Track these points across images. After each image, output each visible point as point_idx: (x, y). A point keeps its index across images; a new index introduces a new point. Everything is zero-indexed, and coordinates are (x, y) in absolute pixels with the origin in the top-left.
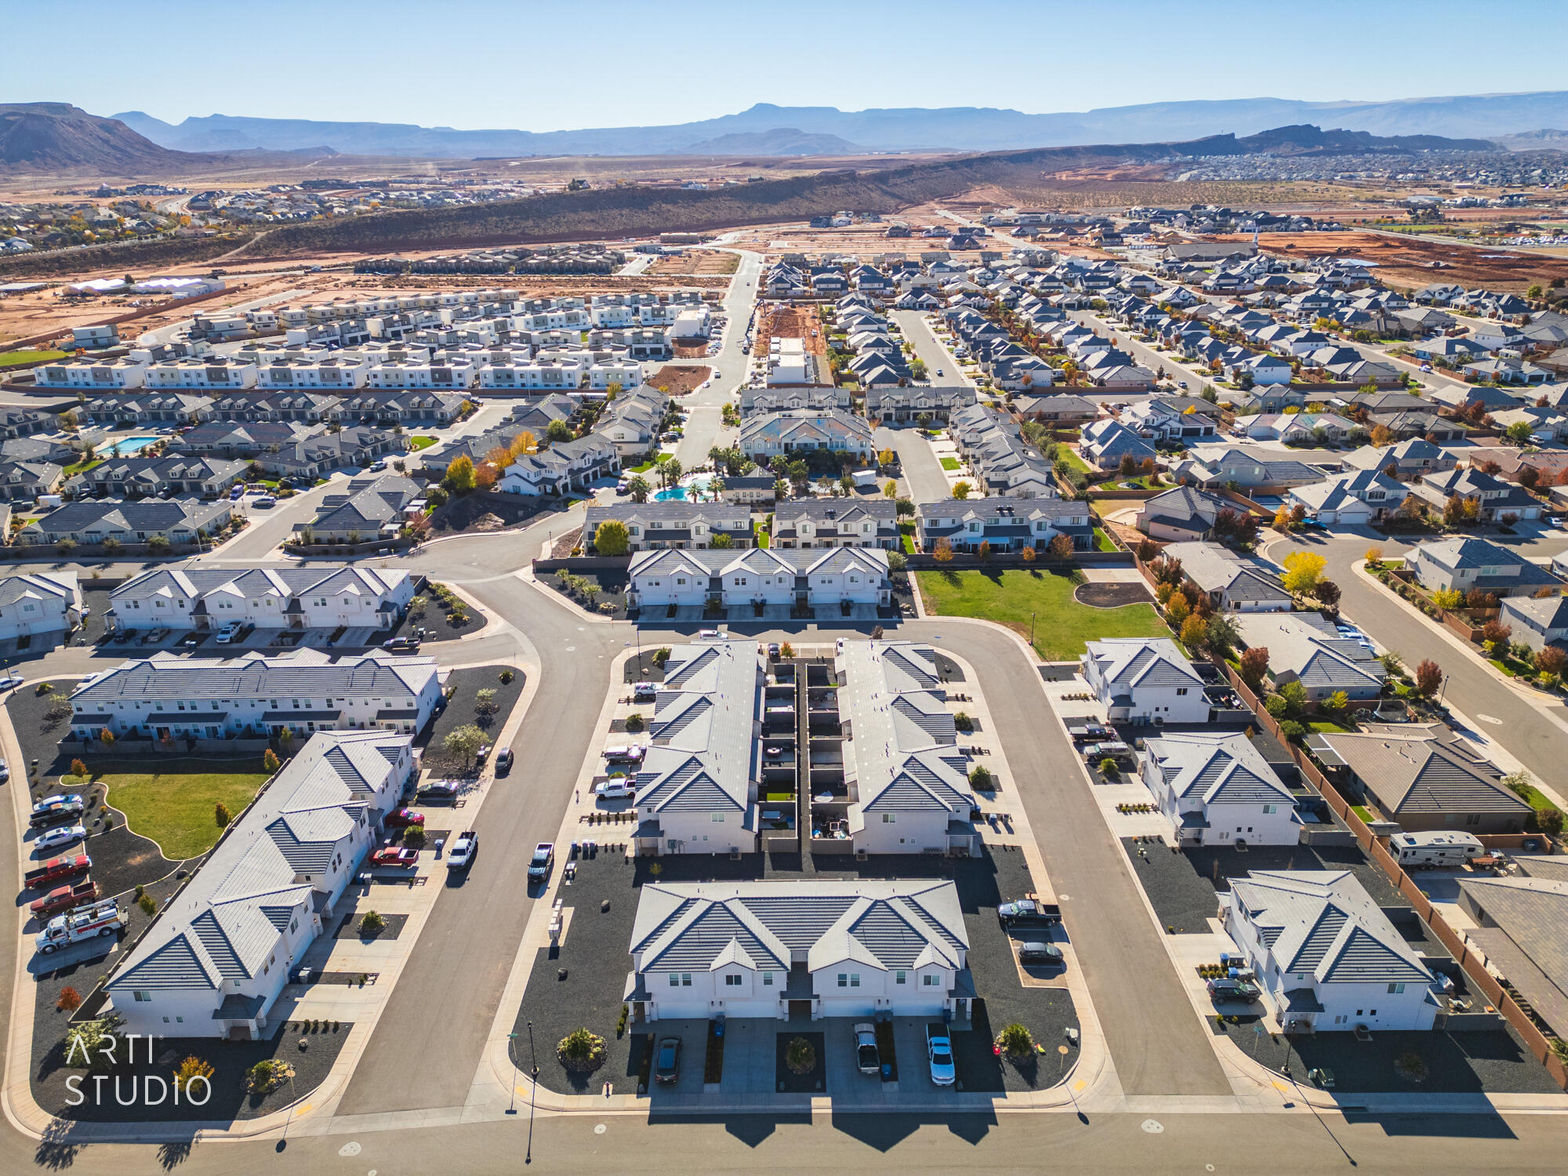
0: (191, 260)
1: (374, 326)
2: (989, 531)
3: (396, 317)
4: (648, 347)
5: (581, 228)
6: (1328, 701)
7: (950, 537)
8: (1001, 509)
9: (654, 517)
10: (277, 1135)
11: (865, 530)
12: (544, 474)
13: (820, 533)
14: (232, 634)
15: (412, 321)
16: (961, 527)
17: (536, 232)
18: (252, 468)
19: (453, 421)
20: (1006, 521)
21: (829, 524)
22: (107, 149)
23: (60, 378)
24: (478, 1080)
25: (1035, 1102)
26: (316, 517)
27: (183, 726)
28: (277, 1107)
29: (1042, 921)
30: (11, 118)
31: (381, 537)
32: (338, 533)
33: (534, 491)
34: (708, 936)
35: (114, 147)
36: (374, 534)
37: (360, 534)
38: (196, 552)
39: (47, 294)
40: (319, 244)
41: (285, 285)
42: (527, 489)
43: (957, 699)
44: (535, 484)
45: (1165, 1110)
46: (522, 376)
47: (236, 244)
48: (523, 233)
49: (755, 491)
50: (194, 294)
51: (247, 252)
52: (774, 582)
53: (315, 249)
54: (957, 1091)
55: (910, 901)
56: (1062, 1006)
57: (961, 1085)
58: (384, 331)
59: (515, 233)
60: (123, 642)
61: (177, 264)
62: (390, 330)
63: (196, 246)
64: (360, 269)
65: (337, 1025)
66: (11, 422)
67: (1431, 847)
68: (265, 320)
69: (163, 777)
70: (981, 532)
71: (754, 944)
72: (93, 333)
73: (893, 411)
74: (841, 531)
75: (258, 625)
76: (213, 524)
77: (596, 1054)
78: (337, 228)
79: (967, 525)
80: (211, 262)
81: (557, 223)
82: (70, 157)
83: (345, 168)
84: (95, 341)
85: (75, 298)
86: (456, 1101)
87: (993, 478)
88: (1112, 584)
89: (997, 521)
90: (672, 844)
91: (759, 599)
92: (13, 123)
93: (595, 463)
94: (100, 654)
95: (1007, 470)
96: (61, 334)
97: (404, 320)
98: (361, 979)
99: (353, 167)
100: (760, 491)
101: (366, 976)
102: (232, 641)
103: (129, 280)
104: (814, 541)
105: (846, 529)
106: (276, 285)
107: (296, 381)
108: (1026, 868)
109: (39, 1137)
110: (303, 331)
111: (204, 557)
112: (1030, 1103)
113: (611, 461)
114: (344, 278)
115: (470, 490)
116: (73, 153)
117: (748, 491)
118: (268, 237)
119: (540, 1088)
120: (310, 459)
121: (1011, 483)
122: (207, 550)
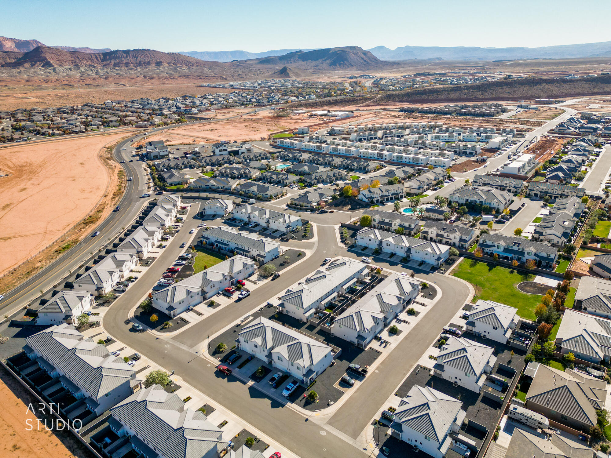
0: (354, 104)
1: (380, 134)
2: (506, 250)
3: (388, 131)
4: (468, 151)
5: (502, 95)
6: (566, 355)
7: (489, 249)
8: (515, 243)
9: (384, 217)
10: (158, 337)
11: (455, 238)
12: (371, 195)
13: (438, 235)
14: (253, 225)
15: (394, 133)
16: (494, 246)
17: (482, 97)
18: (300, 179)
19: (370, 172)
20: (515, 248)
21: (442, 233)
22: (362, 61)
23: (282, 144)
24: (199, 345)
25: (302, 411)
26: (298, 197)
27: (221, 245)
28: (164, 332)
29: (359, 373)
30: (339, 52)
31: (311, 206)
32: (301, 203)
33: (366, 200)
34: (256, 333)
35: (365, 61)
36: (309, 205)
37: (304, 204)
38: (267, 201)
39: (305, 115)
40: (397, 100)
41: (373, 115)
42: (365, 199)
43: (421, 304)
44: (367, 198)
45: (331, 431)
46: (406, 158)
47: (370, 99)
48: (475, 97)
49: (437, 215)
50: (343, 117)
51: (373, 102)
52: (399, 247)
53: (395, 101)
54: (287, 399)
55: (309, 346)
56: (338, 395)
57: (288, 398)
58: (383, 136)
59: (472, 97)
60: (232, 221)
61: (349, 106)
62: (385, 136)
63: (357, 100)
64: (402, 110)
65: (187, 321)
66: (260, 156)
67: (522, 414)
68: (351, 129)
69: (209, 256)
70: (502, 250)
71: (265, 340)
72: (303, 130)
73: (539, 193)
74: (445, 236)
75: (261, 224)
76: (276, 194)
77: (222, 350)
78: (405, 94)
79: (496, 246)
80: (359, 105)
81: (492, 93)
82: (351, 65)
83: (438, 67)
84: (303, 132)
85: (312, 116)
86: (191, 346)
87: (538, 229)
88: (542, 285)
89: (512, 247)
90: (287, 311)
91: (394, 252)
92: (338, 53)
93: (393, 194)
94: (224, 223)
95: (544, 228)
96: (295, 129)
97: (391, 133)
98: (200, 314)
99: (442, 66)
100: (439, 215)
101: (201, 314)
102: (252, 227)
103: (329, 111)
104: (435, 238)
105: (447, 236)
106: (372, 115)
107: (339, 152)
108: (376, 359)
109: (129, 318)
110: (356, 134)
111: (268, 203)
112: (300, 411)
113: (400, 194)
114: (393, 113)
115: (349, 197)
116: (352, 63)
117: (434, 214)
118: (381, 97)
119: (207, 352)
120: (315, 179)
121: (544, 234)
122: (270, 201)
